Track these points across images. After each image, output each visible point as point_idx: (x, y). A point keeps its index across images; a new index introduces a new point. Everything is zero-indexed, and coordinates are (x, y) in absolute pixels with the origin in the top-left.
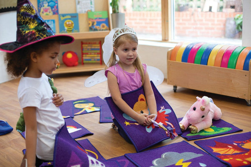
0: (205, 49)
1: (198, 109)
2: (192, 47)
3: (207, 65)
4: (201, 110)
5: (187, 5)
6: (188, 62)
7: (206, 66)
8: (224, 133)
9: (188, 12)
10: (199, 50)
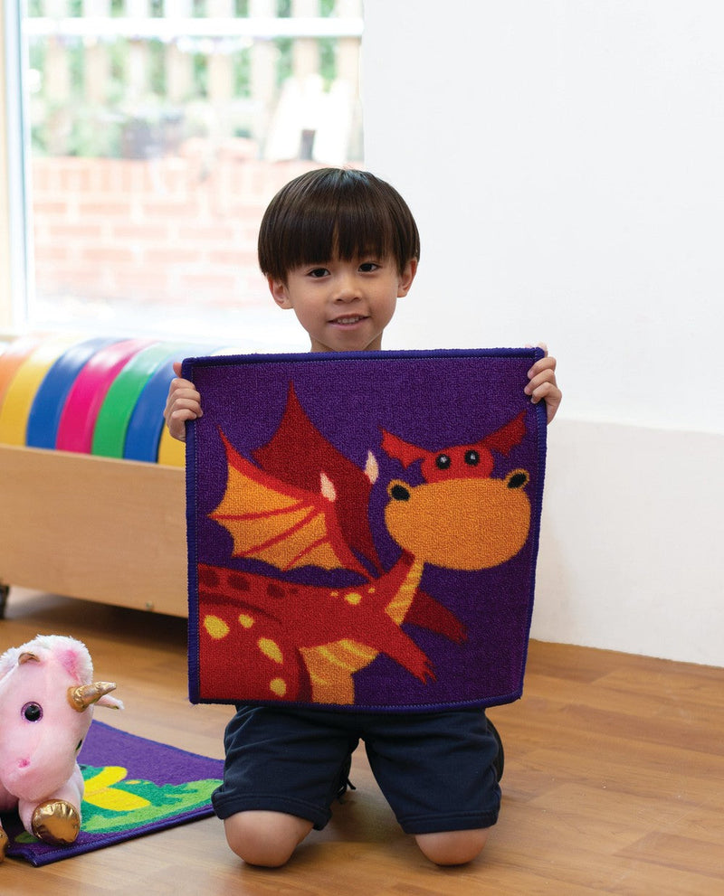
0: (151, 371)
1: (54, 705)
2: (85, 364)
3: (156, 460)
4: (74, 707)
5: (173, 121)
6: (61, 447)
7: (152, 465)
8: (180, 816)
9: (174, 163)
10: (120, 376)
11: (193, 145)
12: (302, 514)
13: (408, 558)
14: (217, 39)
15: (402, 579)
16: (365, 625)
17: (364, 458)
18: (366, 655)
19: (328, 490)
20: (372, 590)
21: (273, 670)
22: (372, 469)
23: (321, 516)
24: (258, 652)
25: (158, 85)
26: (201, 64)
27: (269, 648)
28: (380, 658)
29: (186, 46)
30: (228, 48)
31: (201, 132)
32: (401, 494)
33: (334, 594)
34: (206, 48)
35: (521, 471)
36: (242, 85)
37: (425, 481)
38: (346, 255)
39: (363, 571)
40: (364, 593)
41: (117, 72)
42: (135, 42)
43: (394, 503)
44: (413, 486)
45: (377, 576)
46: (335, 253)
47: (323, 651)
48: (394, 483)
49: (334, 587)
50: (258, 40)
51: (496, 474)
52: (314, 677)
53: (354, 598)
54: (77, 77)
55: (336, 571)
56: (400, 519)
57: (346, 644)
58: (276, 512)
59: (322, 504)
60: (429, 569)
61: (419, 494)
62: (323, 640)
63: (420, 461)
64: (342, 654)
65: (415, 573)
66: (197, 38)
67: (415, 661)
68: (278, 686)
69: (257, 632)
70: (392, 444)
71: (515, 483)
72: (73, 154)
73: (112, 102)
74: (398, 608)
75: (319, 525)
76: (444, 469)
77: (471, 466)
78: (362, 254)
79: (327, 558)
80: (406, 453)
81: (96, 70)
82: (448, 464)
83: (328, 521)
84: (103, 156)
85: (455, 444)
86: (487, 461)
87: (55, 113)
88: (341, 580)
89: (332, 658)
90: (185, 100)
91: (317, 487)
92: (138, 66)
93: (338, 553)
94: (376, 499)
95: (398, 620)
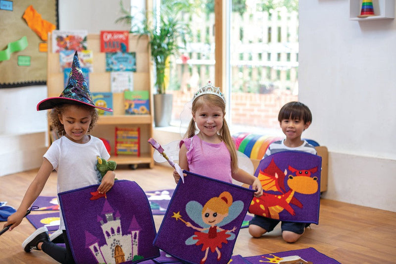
11: (276, 91)
12: (271, 180)
13: (291, 190)
14: (282, 67)
15: (290, 194)
16: (282, 203)
17: (284, 171)
18: (281, 209)
19: (277, 176)
20: (283, 196)
21: (263, 212)
22: (286, 173)
23: (274, 181)
24: (260, 208)
25: (269, 77)
26: (278, 73)
27: (262, 207)
28: (284, 210)
29: (275, 68)
30: (285, 69)
31: (278, 88)
32: (291, 178)
33: (276, 196)
34: (280, 69)
35: (316, 177)
36: (288, 77)
37: (296, 176)
38: (292, 118)
39: (282, 192)
40: (282, 196)
41: (260, 74)
42: (264, 67)
43: (290, 179)
44: (294, 176)
45: (285, 193)
46: (290, 118)
47: (273, 208)
48: (290, 175)
49: (275, 195)
50: (292, 67)
51: (311, 176)
52: (271, 213)
53: (279, 197)
54: (250, 74)
55: (276, 192)
56: (290, 183)
57: (277, 207)
58: (266, 180)
59: (275, 178)
60: (295, 193)
61: (295, 178)
62: (273, 206)
63: (296, 172)
64: (277, 209)
65: (293, 193)
66: (278, 66)
67: (291, 211)
68: (264, 215)
69: (260, 203)
70: (290, 168)
71: (315, 179)
72: (249, 92)
73: (258, 81)
74: (288, 200)
75: (274, 183)
76: (300, 174)
77: (306, 174)
78: (296, 119)
79: (275, 189)
80: (293, 170)
81: (255, 74)
82: (301, 173)
83: (276, 182)
84: (255, 93)
85: (303, 170)
86: (309, 174)
87: (245, 83)
88: (277, 193)
89: (274, 209)
90: (275, 80)
91: (275, 175)
92: (264, 73)
93: (277, 188)
94: (286, 178)
95: (288, 202)
